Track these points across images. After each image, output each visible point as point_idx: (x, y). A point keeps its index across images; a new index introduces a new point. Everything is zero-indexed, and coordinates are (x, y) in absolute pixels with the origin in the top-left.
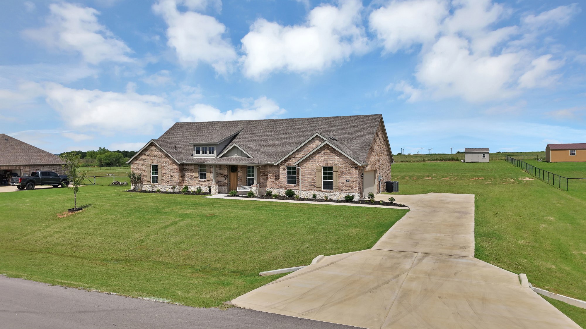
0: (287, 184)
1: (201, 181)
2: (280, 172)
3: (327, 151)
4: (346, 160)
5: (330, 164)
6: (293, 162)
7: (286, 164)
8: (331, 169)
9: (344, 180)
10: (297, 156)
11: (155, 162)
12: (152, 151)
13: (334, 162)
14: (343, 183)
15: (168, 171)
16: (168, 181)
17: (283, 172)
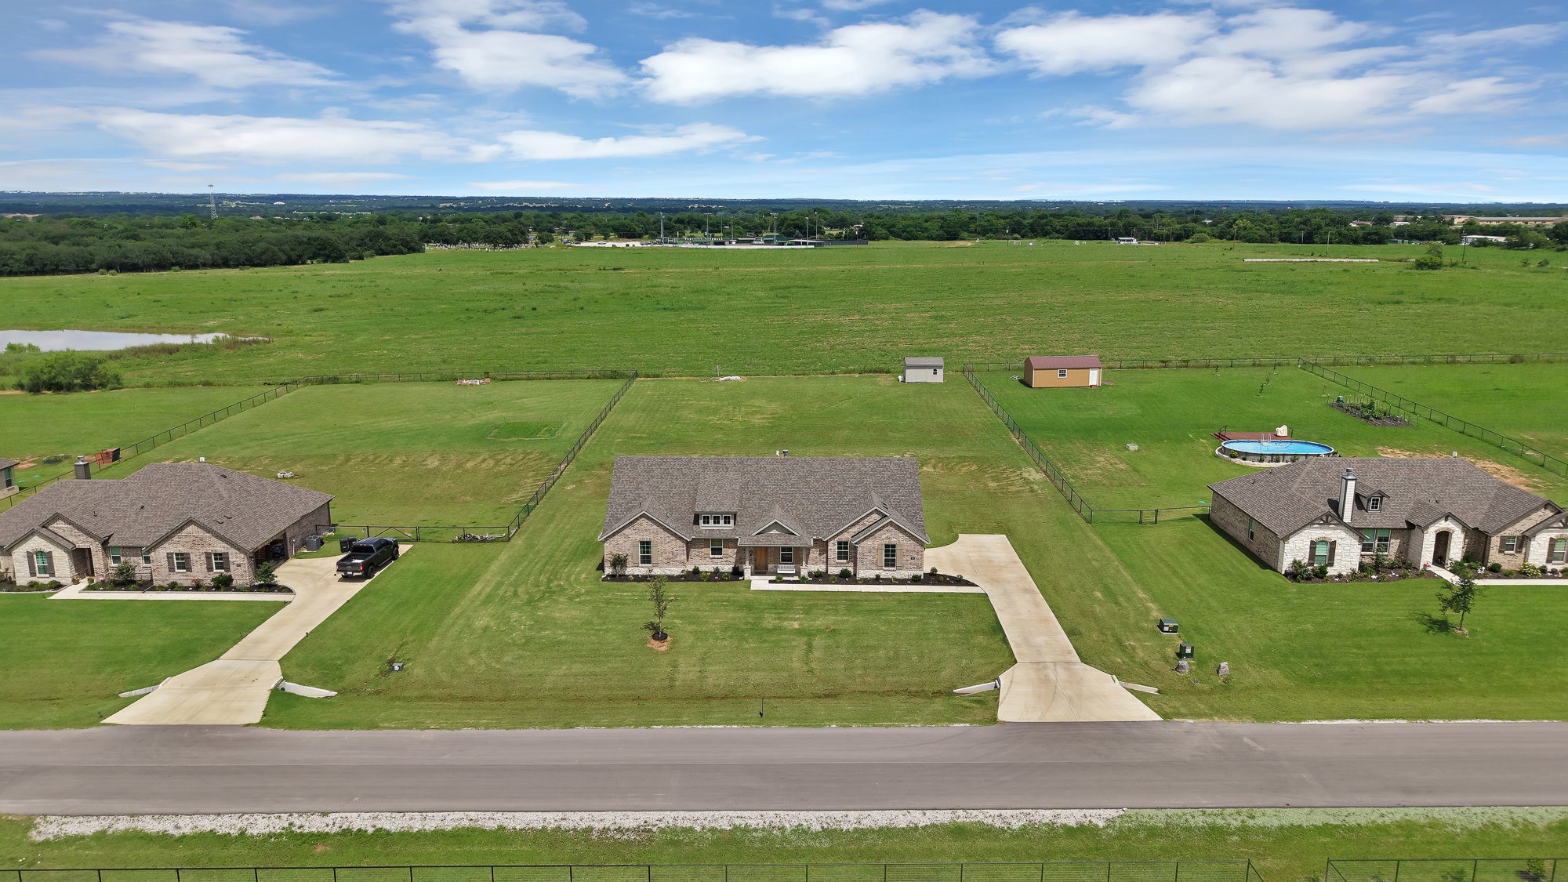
0: (837, 561)
1: (714, 558)
2: (829, 548)
3: (890, 528)
4: (912, 537)
5: (893, 541)
6: (845, 537)
7: (837, 539)
8: (894, 546)
9: (909, 558)
10: (850, 530)
11: (646, 538)
12: (641, 524)
13: (896, 538)
14: (908, 560)
15: (669, 549)
16: (669, 562)
17: (833, 548)
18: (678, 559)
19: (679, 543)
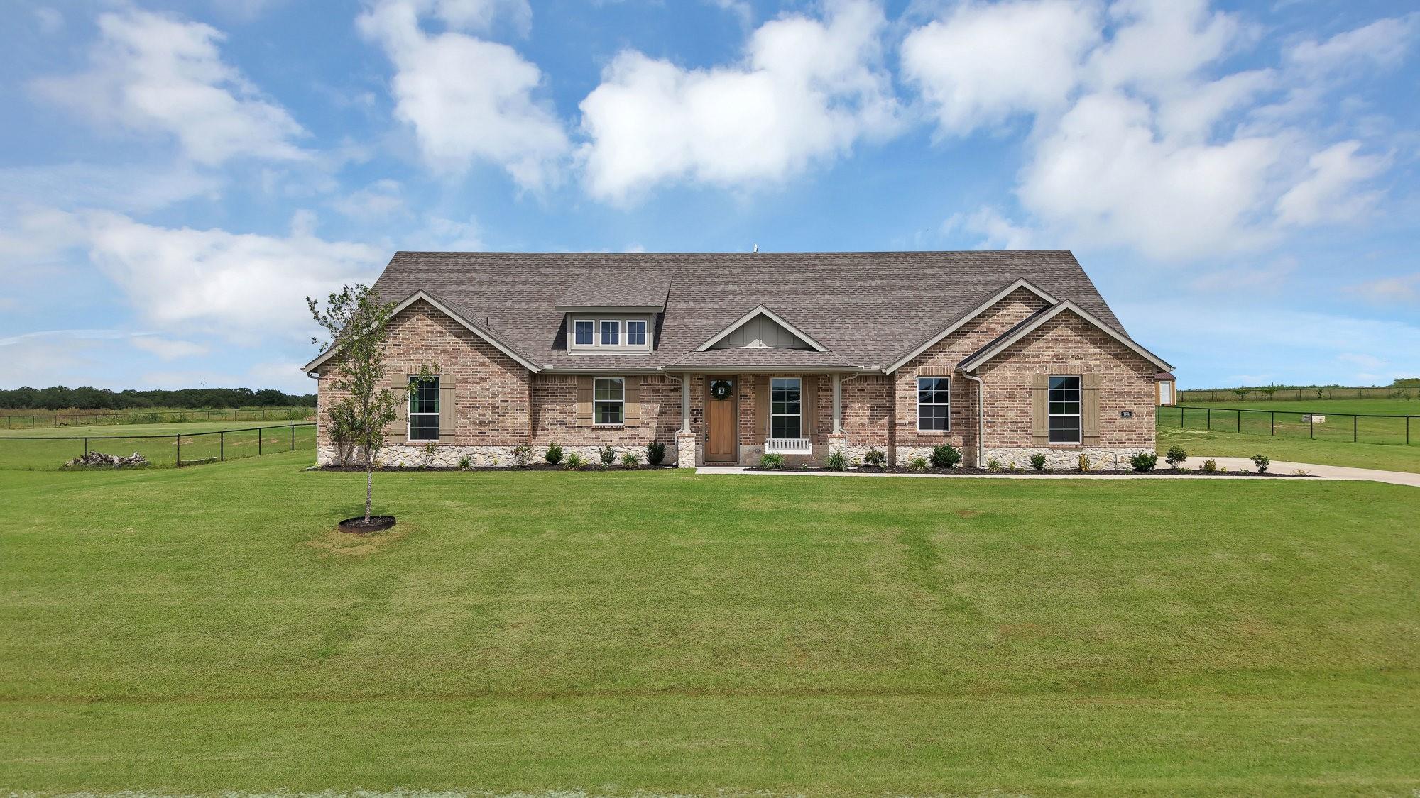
0: (921, 430)
1: (603, 429)
2: (898, 394)
3: (1063, 331)
5: (1074, 367)
6: (939, 365)
7: (918, 371)
8: (1074, 382)
9: (1115, 414)
11: (427, 368)
13: (1085, 362)
14: (1111, 420)
15: (483, 398)
16: (484, 431)
17: (907, 396)
18: (507, 424)
19: (512, 380)
